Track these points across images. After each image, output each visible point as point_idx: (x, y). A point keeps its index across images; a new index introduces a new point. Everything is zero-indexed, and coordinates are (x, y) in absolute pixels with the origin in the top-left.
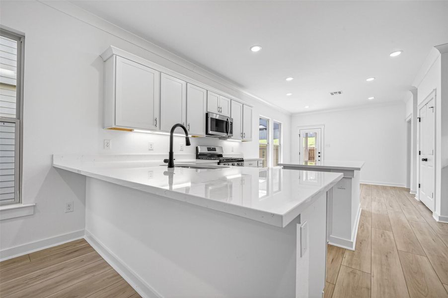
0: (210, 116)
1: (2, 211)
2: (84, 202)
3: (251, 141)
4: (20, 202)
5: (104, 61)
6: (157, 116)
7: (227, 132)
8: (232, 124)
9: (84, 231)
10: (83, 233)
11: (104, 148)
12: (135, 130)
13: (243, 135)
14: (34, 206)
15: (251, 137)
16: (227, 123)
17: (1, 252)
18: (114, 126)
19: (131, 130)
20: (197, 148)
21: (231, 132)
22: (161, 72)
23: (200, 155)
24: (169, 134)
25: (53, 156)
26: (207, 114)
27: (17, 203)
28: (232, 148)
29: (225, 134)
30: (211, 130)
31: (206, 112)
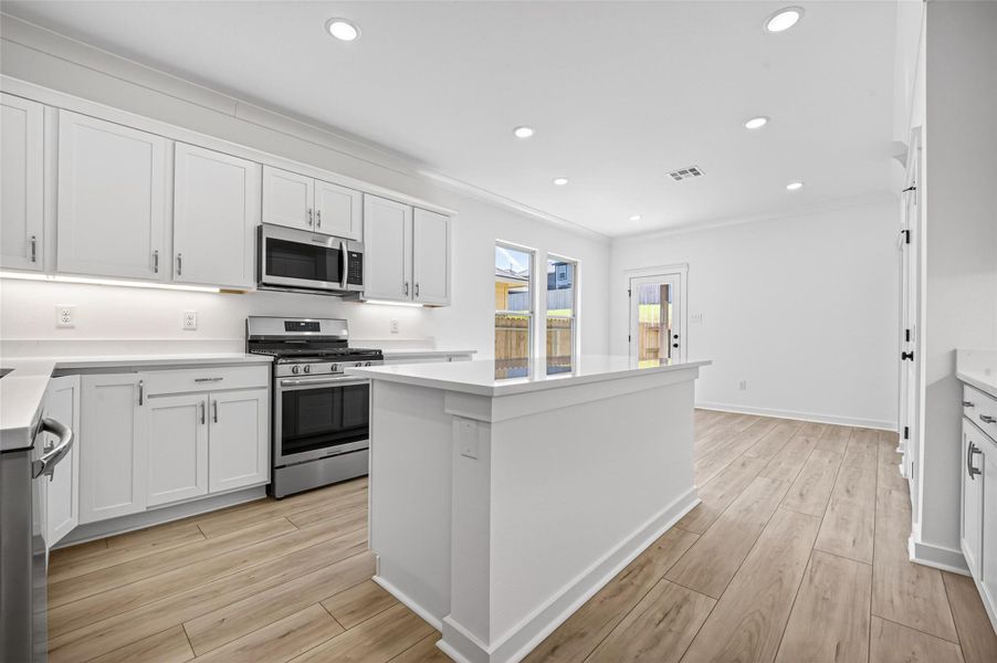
0: (271, 234)
6: (40, 231)
8: (358, 257)
15: (447, 295)
16: (338, 254)
20: (247, 321)
21: (357, 280)
23: (258, 342)
26: (260, 229)
28: (395, 324)
29: (335, 286)
30: (267, 274)
31: (254, 223)
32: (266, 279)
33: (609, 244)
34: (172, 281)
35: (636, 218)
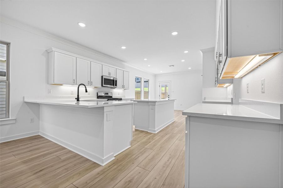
0: (104, 77)
1: (1, 121)
2: (39, 118)
3: (129, 89)
4: (9, 117)
5: (48, 53)
6: (75, 78)
7: (114, 85)
8: (116, 81)
9: (39, 131)
10: (38, 132)
11: (48, 93)
12: (64, 85)
13: (123, 87)
14: (15, 119)
15: (129, 87)
16: (114, 80)
17: (1, 139)
18: (53, 83)
19: (62, 85)
20: (97, 93)
21: (116, 85)
22: (77, 57)
23: (99, 96)
24: (78, 86)
25: (24, 97)
26: (102, 76)
27: (7, 118)
28: (119, 93)
29: (113, 86)
30: (104, 84)
31: (101, 75)
32: (104, 85)
33: (155, 76)
34: (91, 86)
35: (161, 71)
